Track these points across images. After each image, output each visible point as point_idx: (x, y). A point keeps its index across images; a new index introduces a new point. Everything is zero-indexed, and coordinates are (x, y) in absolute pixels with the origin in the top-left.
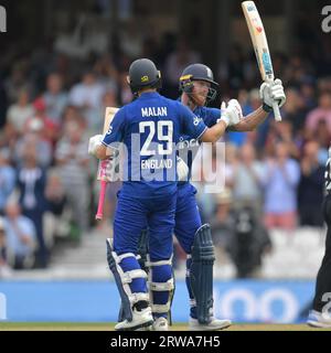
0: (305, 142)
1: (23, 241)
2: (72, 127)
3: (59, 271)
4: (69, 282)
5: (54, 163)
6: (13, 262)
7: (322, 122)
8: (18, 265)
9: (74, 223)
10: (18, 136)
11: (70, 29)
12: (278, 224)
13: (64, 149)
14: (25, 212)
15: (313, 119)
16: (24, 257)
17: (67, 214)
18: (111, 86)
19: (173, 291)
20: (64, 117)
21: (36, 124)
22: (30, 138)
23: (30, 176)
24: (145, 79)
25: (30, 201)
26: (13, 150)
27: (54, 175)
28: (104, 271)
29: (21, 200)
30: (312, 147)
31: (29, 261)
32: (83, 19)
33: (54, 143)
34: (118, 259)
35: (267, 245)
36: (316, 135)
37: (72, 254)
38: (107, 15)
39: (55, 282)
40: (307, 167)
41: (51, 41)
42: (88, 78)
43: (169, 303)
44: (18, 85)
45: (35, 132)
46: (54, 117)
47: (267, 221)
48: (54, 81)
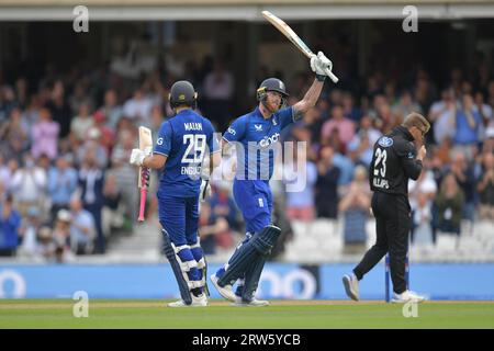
0: (321, 147)
1: (84, 231)
2: (125, 135)
3: (115, 256)
4: (124, 265)
5: (110, 165)
6: (76, 249)
7: (335, 131)
8: (81, 251)
9: (127, 216)
10: (81, 143)
11: (124, 53)
12: (299, 216)
13: (118, 154)
14: (86, 207)
15: (328, 128)
16: (85, 245)
17: (122, 208)
18: (158, 100)
19: (205, 268)
20: (118, 127)
21: (94, 133)
22: (89, 144)
23: (91, 177)
24: (182, 97)
25: (90, 197)
26: (75, 155)
27: (110, 175)
28: (153, 255)
29: (83, 197)
30: (327, 152)
31: (89, 247)
32: (134, 44)
33: (110, 149)
34: (176, 250)
35: (288, 234)
36: (330, 142)
37: (126, 242)
38: (155, 42)
39: (112, 265)
40: (323, 169)
41: (108, 63)
42: (138, 94)
43: (204, 278)
44: (80, 100)
45: (93, 139)
46: (110, 127)
47: (289, 214)
48: (110, 97)
